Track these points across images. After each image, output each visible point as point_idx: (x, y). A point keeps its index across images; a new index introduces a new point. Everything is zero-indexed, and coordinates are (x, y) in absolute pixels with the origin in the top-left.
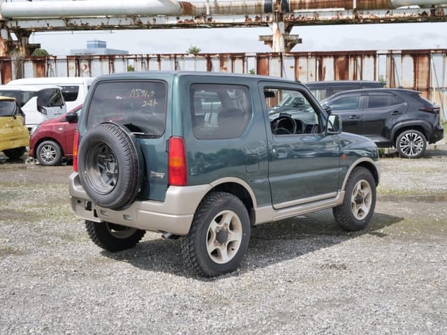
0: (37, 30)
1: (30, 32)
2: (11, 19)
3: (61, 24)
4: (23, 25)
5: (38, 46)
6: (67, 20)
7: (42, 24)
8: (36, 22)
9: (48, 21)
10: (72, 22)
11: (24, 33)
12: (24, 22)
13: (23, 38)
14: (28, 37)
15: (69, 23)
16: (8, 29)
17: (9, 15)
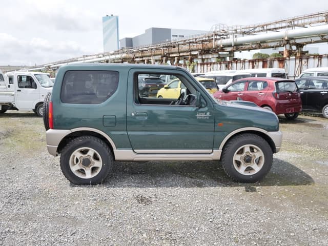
0: (307, 43)
1: (304, 45)
2: (292, 39)
3: (319, 39)
4: (298, 41)
5: (307, 52)
6: (322, 36)
7: (309, 40)
8: (305, 39)
9: (312, 38)
10: (325, 37)
11: (300, 46)
12: (298, 40)
13: (299, 48)
14: (302, 47)
15: (323, 38)
16: (290, 44)
17: (290, 37)
